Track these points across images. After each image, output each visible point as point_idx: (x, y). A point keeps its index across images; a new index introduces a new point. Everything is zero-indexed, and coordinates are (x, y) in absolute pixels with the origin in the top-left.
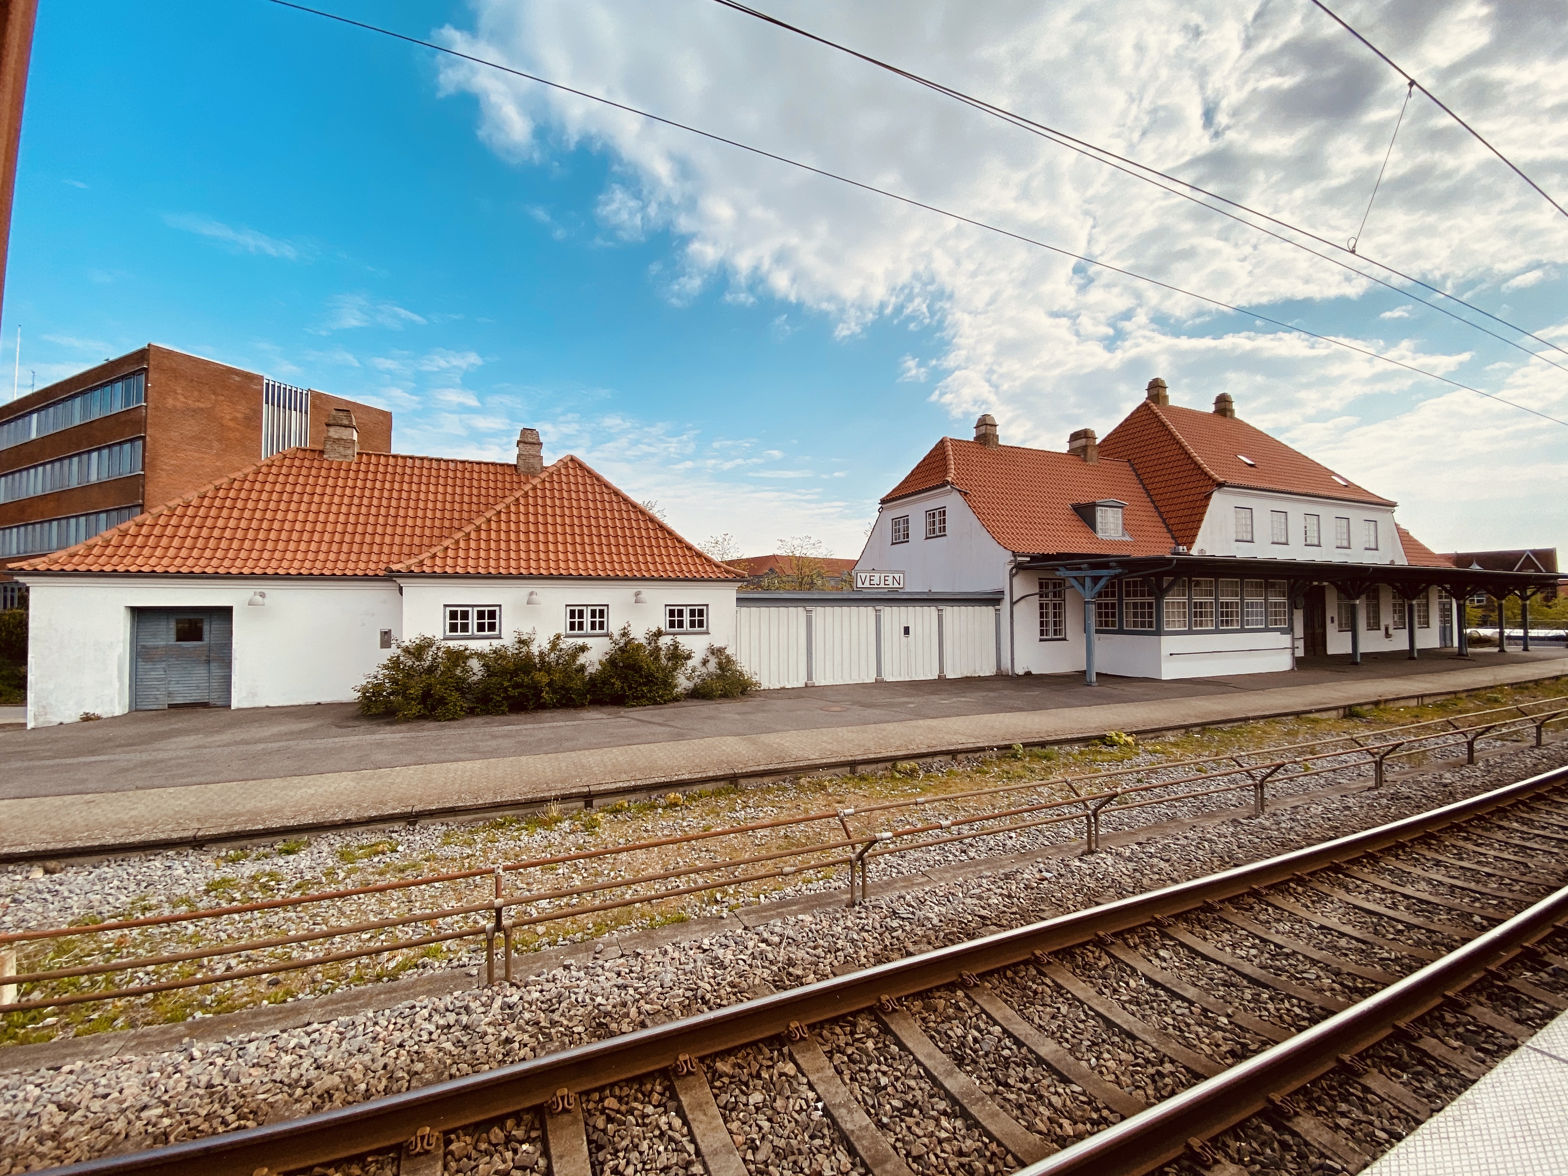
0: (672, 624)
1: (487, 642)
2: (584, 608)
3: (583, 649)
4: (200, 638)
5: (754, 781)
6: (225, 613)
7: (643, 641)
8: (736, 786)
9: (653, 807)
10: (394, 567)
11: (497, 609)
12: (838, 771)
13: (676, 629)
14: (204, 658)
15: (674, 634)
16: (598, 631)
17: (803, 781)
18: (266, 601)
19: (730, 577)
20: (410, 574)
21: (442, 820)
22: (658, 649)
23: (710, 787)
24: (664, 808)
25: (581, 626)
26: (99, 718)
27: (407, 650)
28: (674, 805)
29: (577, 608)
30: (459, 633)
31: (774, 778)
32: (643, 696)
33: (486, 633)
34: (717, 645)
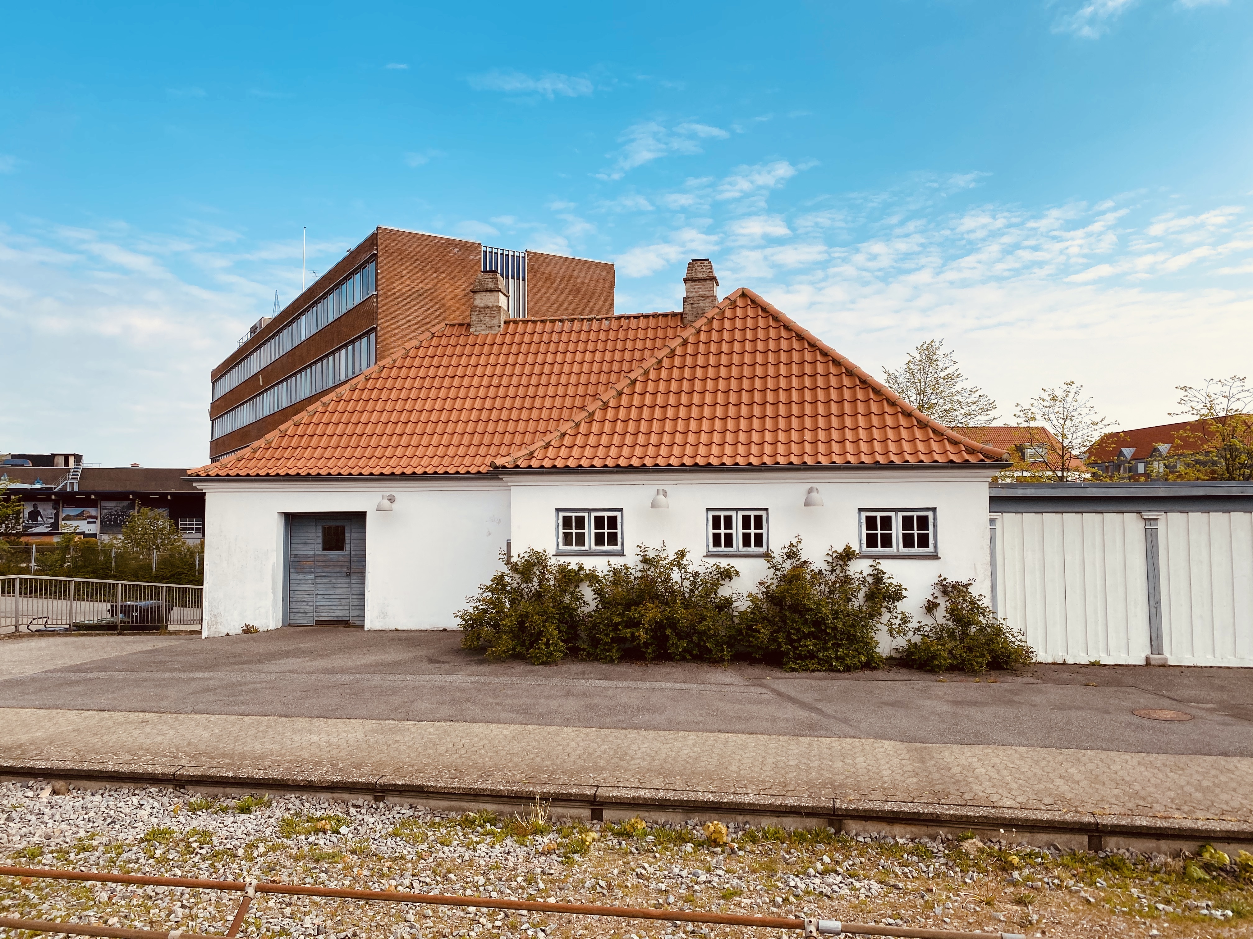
0: (871, 541)
1: (605, 559)
2: (733, 514)
3: (727, 574)
4: (342, 548)
5: (874, 829)
6: (360, 518)
7: (824, 567)
8: (837, 832)
9: (682, 839)
10: (499, 462)
11: (618, 514)
12: (1060, 840)
13: (879, 550)
14: (345, 570)
15: (875, 557)
16: (753, 549)
17: (966, 845)
18: (394, 505)
19: (972, 459)
20: (516, 470)
21: (411, 801)
22: (847, 580)
23: (791, 824)
24: (698, 844)
25: (729, 541)
26: (257, 631)
27: (515, 568)
28: (713, 842)
29: (722, 514)
30: (574, 547)
31: (915, 829)
32: (812, 656)
33: (606, 548)
34: (952, 578)
